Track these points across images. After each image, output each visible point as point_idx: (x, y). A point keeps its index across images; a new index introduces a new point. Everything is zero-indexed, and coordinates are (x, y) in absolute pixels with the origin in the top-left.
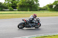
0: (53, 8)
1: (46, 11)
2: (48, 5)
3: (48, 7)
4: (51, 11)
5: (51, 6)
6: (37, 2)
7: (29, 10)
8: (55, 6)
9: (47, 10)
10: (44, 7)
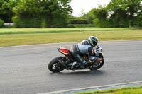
0: (109, 17)
2: (95, 12)
3: (93, 16)
6: (65, 3)
7: (44, 24)
8: (113, 13)
9: (92, 23)
10: (85, 15)
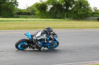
0: (48, 10)
1: (33, 17)
2: (37, 5)
3: (36, 9)
4: (42, 18)
5: (42, 7)
8: (51, 6)
9: (34, 14)
10: (29, 8)
